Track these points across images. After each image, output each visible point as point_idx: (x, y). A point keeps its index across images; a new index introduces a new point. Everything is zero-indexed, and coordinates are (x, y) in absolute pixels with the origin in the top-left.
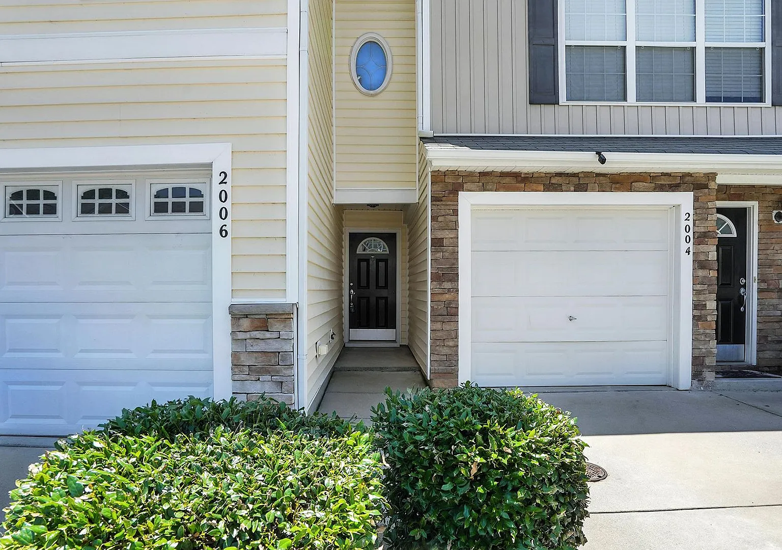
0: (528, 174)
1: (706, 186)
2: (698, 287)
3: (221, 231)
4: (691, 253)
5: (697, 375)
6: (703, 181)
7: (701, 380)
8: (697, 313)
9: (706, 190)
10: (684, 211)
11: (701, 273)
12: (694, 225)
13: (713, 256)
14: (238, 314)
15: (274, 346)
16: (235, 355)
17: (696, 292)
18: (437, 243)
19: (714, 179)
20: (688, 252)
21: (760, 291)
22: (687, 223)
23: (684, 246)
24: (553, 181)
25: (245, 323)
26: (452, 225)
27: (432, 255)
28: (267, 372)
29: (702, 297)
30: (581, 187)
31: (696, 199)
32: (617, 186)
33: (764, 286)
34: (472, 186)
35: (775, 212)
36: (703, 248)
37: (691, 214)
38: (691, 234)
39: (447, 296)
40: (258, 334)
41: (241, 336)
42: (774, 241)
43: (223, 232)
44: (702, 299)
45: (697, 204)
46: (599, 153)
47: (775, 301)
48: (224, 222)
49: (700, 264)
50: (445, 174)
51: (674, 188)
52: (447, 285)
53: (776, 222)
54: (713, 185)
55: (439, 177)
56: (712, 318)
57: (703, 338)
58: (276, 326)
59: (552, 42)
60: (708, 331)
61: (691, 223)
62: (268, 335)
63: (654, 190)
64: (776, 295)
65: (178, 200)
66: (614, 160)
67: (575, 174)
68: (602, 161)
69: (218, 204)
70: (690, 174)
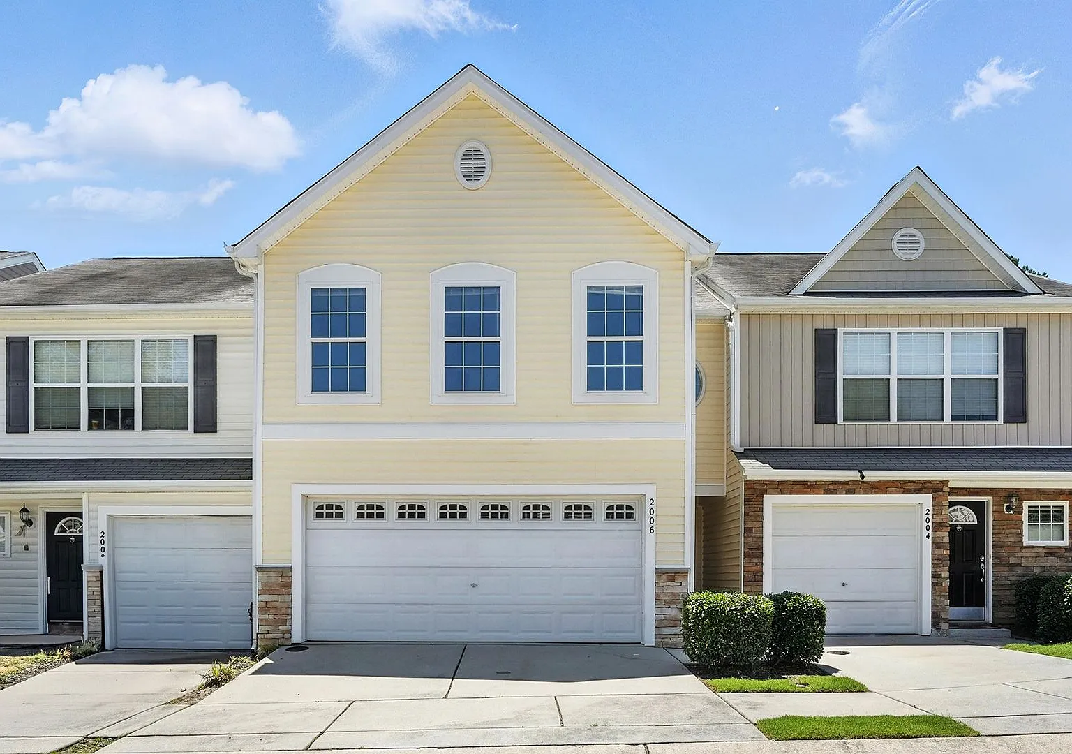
0: (813, 482)
1: (941, 490)
2: (936, 562)
3: (651, 529)
4: (930, 538)
5: (935, 624)
6: (939, 486)
7: (939, 629)
8: (935, 580)
9: (941, 493)
10: (925, 508)
11: (937, 552)
12: (933, 518)
13: (946, 540)
14: (659, 573)
15: (678, 590)
16: (657, 594)
17: (934, 565)
18: (748, 531)
19: (947, 485)
20: (928, 537)
21: (994, 565)
22: (927, 516)
23: (925, 533)
24: (831, 487)
25: (664, 578)
26: (759, 519)
27: (744, 539)
28: (674, 603)
29: (938, 569)
30: (850, 492)
31: (934, 499)
32: (876, 490)
33: (998, 561)
34: (773, 491)
35: (1006, 505)
36: (938, 534)
37: (931, 509)
38: (930, 524)
39: (755, 568)
40: (670, 584)
41: (661, 584)
42: (1005, 527)
43: (651, 531)
44: (938, 570)
45: (935, 503)
46: (860, 472)
47: (1006, 574)
48: (652, 525)
49: (936, 545)
50: (754, 482)
51: (918, 491)
52: (755, 560)
53: (1006, 513)
54: (946, 489)
55: (750, 485)
56: (946, 584)
57: (939, 598)
58: (679, 579)
59: (832, 376)
60: (943, 594)
61: (930, 516)
62: (676, 584)
63: (903, 493)
64: (1007, 569)
65: (620, 512)
66: (872, 475)
67: (846, 483)
68: (862, 477)
69: (648, 516)
70: (929, 482)
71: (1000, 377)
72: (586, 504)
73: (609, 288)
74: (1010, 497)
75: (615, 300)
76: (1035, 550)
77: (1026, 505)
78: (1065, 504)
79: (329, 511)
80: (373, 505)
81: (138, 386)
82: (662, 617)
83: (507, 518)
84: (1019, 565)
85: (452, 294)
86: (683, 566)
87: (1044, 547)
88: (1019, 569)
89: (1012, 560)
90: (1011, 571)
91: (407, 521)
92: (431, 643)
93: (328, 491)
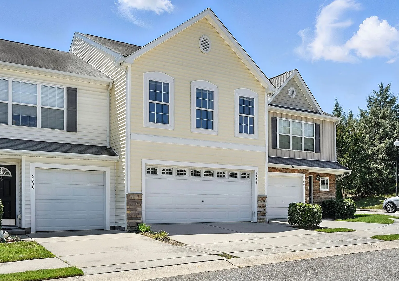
1: (307, 173)
2: (306, 195)
6: (307, 171)
10: (303, 178)
13: (308, 188)
14: (259, 197)
15: (264, 203)
16: (258, 204)
19: (309, 171)
20: (304, 187)
21: (314, 197)
22: (304, 180)
25: (260, 199)
31: (305, 175)
33: (314, 195)
35: (316, 178)
36: (306, 186)
37: (305, 178)
38: (304, 183)
40: (262, 201)
41: (259, 201)
42: (316, 185)
44: (306, 198)
46: (292, 165)
47: (316, 199)
48: (257, 181)
49: (306, 190)
51: (302, 173)
53: (316, 180)
56: (308, 202)
58: (264, 200)
63: (299, 173)
64: (316, 198)
65: (245, 176)
66: (296, 167)
67: (285, 169)
68: (293, 167)
69: (256, 178)
70: (304, 170)
71: (314, 138)
72: (236, 173)
73: (245, 98)
74: (317, 175)
75: (247, 102)
76: (322, 192)
77: (321, 178)
78: (328, 178)
79: (152, 171)
80: (168, 169)
81: (39, 107)
82: (260, 212)
83: (213, 176)
84: (319, 196)
85: (198, 91)
86: (265, 195)
87: (324, 191)
88: (319, 198)
89: (318, 195)
90: (317, 198)
91: (180, 176)
92: (191, 223)
93: (154, 163)
